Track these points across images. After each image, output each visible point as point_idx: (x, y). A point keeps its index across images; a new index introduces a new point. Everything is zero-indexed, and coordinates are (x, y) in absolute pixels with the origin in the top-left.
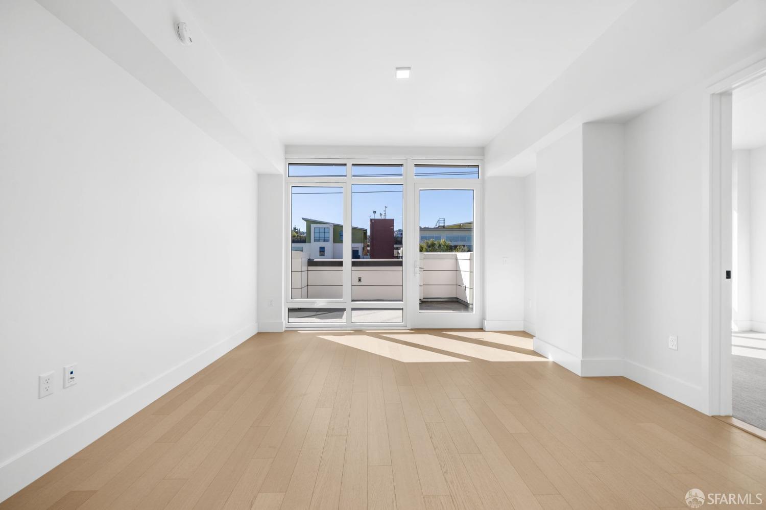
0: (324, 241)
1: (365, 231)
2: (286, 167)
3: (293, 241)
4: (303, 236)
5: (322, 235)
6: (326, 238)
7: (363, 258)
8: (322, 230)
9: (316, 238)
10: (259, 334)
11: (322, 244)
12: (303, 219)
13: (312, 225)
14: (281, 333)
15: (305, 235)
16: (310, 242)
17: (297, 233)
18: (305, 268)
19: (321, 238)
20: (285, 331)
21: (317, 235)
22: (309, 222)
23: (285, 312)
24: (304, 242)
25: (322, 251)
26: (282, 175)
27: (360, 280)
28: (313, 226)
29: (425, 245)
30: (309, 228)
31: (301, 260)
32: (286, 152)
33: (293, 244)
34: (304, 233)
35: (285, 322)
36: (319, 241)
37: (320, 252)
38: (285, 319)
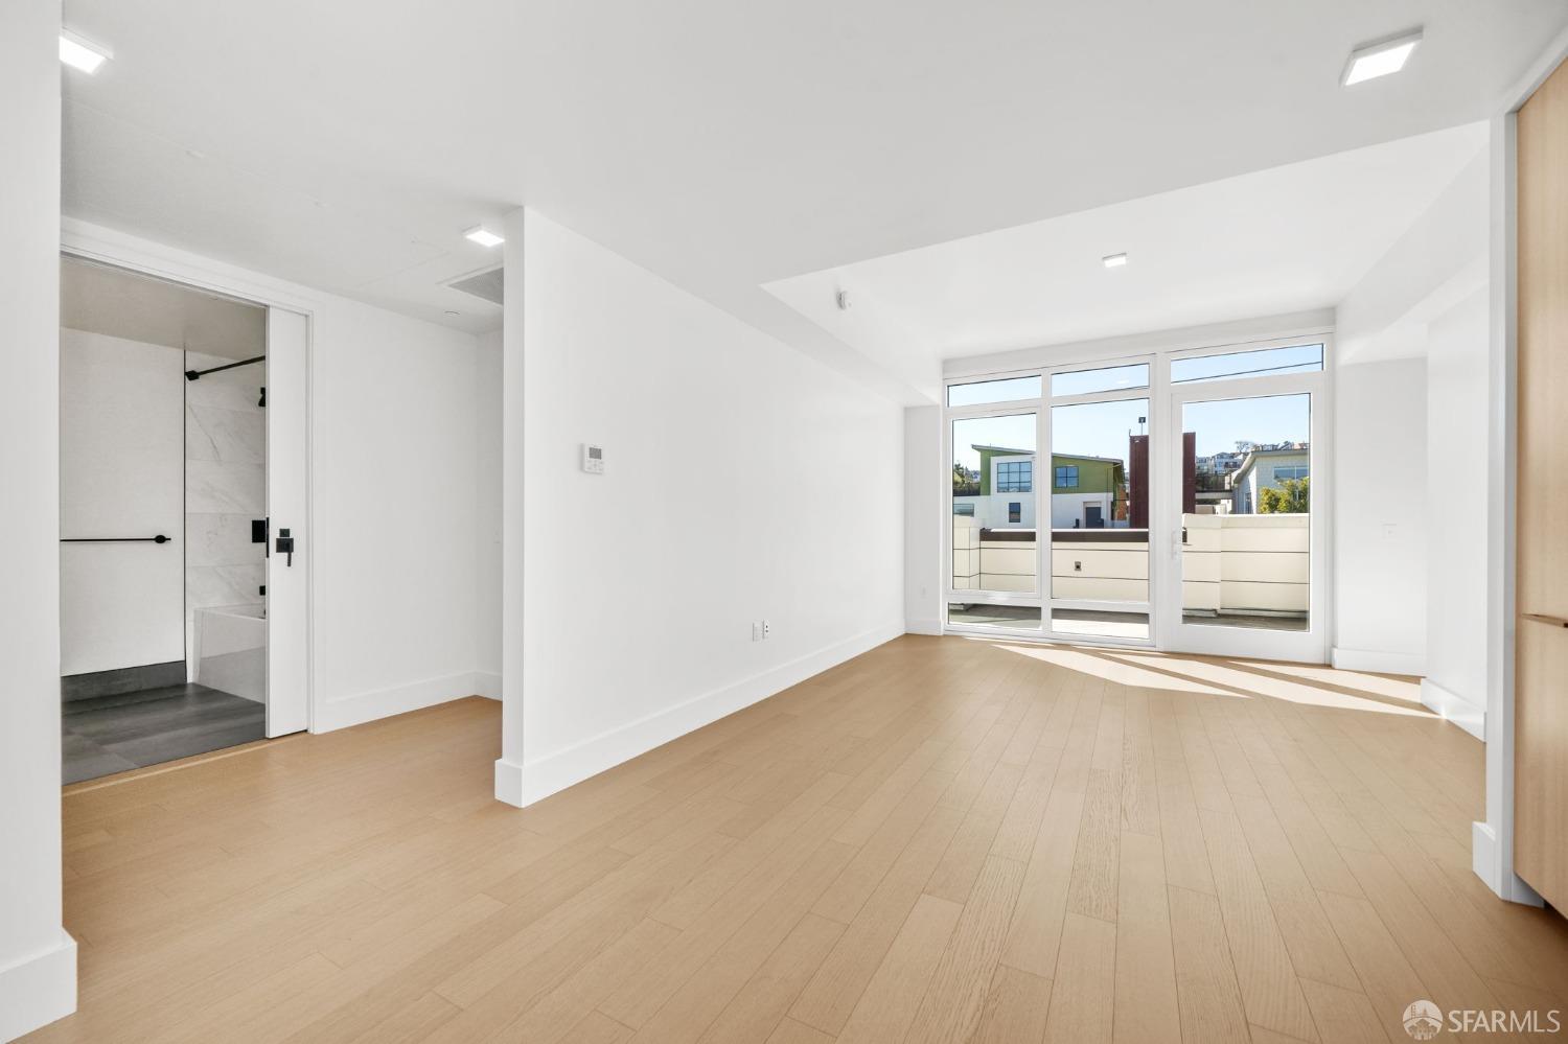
0: (1020, 490)
1: (1117, 467)
2: (944, 392)
3: (956, 493)
4: (976, 480)
5: (1014, 478)
6: (1022, 485)
7: (1113, 527)
8: (1015, 468)
9: (1001, 485)
10: (907, 636)
11: (1015, 497)
12: (974, 447)
13: (992, 458)
14: (939, 637)
15: (978, 479)
16: (989, 494)
17: (962, 476)
18: (976, 543)
19: (1011, 485)
20: (945, 636)
21: (1004, 478)
22: (987, 453)
23: (943, 610)
24: (976, 493)
25: (1015, 511)
26: (938, 406)
27: (1078, 567)
28: (995, 460)
29: (1285, 491)
30: (986, 465)
31: (967, 529)
32: (944, 371)
33: (956, 498)
34: (976, 473)
35: (943, 623)
36: (1007, 490)
37: (1011, 513)
38: (944, 618)
